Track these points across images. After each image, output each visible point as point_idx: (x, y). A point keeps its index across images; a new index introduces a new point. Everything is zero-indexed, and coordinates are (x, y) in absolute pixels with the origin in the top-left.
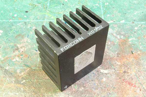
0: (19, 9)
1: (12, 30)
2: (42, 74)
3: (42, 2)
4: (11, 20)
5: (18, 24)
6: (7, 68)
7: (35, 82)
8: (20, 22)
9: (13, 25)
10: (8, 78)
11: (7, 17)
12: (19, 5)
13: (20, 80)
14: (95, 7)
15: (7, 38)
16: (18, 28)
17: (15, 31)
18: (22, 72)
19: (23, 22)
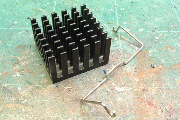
0: (19, 16)
1: (12, 40)
2: (47, 93)
3: (46, 7)
4: (10, 28)
5: (19, 33)
6: (6, 85)
7: (38, 102)
8: (20, 31)
9: (12, 34)
10: (7, 98)
11: (6, 25)
12: (20, 11)
13: (21, 100)
14: (109, 13)
15: (6, 50)
16: (19, 38)
17: (15, 41)
18: (23, 91)
19: (24, 31)
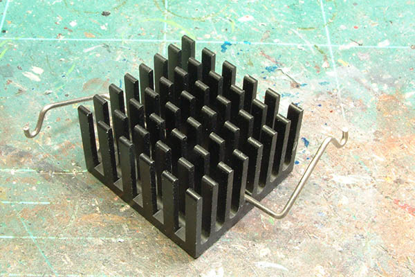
0: (80, 6)
1: (71, 66)
4: (62, 38)
5: (86, 51)
6: (73, 173)
8: (89, 45)
9: (70, 53)
11: (48, 29)
13: (116, 204)
15: (61, 90)
16: (88, 61)
17: (78, 68)
19: (98, 44)
